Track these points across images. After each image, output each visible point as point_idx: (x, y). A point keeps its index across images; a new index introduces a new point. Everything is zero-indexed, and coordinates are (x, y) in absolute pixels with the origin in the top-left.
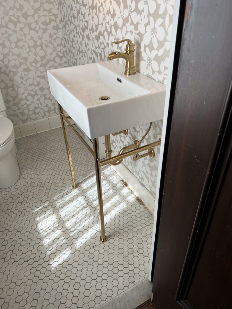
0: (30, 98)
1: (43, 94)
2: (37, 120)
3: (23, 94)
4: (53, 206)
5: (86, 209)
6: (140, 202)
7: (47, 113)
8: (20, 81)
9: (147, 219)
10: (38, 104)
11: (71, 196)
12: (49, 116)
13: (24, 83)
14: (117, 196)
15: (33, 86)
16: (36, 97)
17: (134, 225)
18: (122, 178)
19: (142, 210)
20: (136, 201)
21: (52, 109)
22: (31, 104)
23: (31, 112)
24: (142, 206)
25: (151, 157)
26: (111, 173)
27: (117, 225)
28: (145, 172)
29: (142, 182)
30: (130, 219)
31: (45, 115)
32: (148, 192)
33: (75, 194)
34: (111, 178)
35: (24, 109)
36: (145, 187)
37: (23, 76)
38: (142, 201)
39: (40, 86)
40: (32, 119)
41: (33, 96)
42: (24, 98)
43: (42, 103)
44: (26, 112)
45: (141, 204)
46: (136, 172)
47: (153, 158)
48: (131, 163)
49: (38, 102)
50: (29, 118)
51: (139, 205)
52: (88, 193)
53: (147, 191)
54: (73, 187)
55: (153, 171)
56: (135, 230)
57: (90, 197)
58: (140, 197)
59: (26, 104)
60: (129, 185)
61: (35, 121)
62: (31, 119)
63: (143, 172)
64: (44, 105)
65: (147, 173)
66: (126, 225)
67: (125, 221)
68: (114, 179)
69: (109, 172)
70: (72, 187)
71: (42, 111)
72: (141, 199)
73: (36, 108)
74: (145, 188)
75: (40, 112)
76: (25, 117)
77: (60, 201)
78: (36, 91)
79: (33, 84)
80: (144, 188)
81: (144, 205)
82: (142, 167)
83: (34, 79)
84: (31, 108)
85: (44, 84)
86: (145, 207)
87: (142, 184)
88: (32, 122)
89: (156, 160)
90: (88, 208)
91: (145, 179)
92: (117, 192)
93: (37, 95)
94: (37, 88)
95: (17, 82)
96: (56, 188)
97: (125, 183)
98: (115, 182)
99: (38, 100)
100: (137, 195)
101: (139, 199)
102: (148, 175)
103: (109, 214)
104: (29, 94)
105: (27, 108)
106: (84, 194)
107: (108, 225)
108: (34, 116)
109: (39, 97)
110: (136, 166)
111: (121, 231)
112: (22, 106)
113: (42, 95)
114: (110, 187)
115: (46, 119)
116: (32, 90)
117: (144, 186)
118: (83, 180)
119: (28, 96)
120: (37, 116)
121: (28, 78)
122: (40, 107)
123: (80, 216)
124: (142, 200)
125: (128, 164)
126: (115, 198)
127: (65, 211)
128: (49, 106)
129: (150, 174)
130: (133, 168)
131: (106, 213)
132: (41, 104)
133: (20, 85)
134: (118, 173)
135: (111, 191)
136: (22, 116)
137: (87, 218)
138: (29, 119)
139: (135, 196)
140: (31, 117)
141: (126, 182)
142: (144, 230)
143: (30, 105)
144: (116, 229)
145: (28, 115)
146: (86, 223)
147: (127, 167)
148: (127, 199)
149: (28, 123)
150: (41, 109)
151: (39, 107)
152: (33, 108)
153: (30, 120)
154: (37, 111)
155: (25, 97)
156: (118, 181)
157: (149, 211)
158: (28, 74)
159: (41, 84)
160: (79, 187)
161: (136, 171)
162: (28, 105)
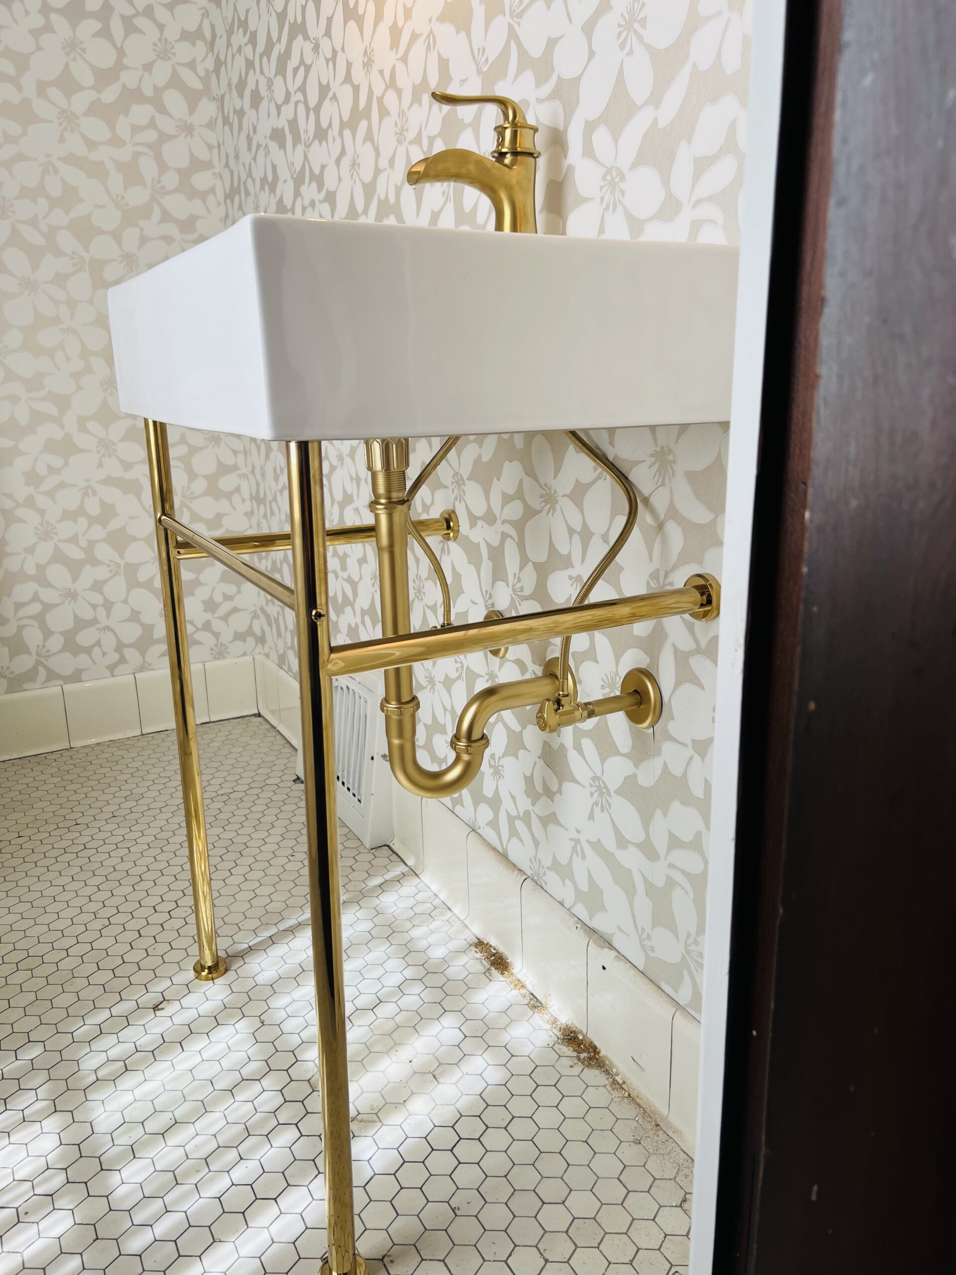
0: (58, 575)
1: (122, 563)
2: (80, 681)
3: (31, 550)
4: (61, 1072)
5: (257, 1087)
6: (583, 1055)
7: (132, 654)
8: (22, 491)
9: (629, 1153)
10: (94, 607)
11: (177, 1020)
12: (142, 669)
13: (42, 501)
14: (449, 1021)
15: (82, 521)
16: (89, 575)
17: (551, 1190)
18: (477, 930)
19: (599, 1095)
20: (557, 1047)
21: (156, 637)
22: (63, 602)
23: (56, 643)
24: (593, 1075)
25: (641, 721)
26: (418, 910)
27: (439, 1189)
28: (610, 844)
29: (594, 924)
30: (523, 1152)
31: (123, 660)
32: (633, 972)
33: (206, 1008)
34: (416, 933)
35: (22, 622)
36: (611, 946)
37: (42, 471)
38: (594, 1049)
39: (114, 525)
40: (58, 677)
41: (75, 568)
42: (31, 570)
43: (112, 603)
44: (33, 636)
45: (589, 1066)
46: (556, 866)
47: (652, 725)
48: (526, 818)
49: (97, 598)
50: (41, 669)
51: (579, 1068)
52: (279, 1002)
53: (622, 966)
54: (199, 968)
55: (658, 814)
56: (556, 1218)
57: (288, 1026)
58: (578, 1024)
59: (36, 598)
60: (519, 967)
61: (69, 687)
62: (52, 676)
63: (597, 846)
64: (121, 611)
65: (622, 842)
66: (497, 1190)
67: (495, 1163)
68: (432, 939)
69: (411, 902)
70: (192, 974)
71: (109, 641)
72: (589, 1035)
73: (81, 624)
74: (614, 953)
75: (98, 643)
76: (24, 663)
77: (107, 1041)
78: (92, 544)
79: (81, 511)
80: (607, 956)
81: (607, 1072)
82: (591, 817)
83: (88, 491)
84: (60, 620)
85: (132, 518)
86: (615, 1082)
87: (592, 932)
88: (54, 690)
89: (670, 738)
90: (266, 1082)
91: (613, 895)
92: (447, 1003)
93: (96, 562)
94: (98, 532)
95: (10, 496)
96: (103, 977)
97: (494, 955)
98: (438, 953)
99: (98, 586)
100: (565, 1018)
101: (576, 1038)
102: (631, 858)
103: (397, 1118)
104: (58, 557)
105: (40, 618)
106: (257, 1008)
107: (384, 1188)
108: (65, 663)
109: (101, 573)
110: (559, 824)
111: (465, 1229)
112: (18, 606)
113: (119, 566)
114: (409, 973)
115: (124, 679)
116: (74, 540)
117: (606, 942)
118: (258, 940)
119: (49, 563)
120: (83, 660)
121: (62, 485)
122: (103, 622)
123: (213, 1130)
124: (596, 1043)
125: (514, 833)
126: (434, 1029)
127: (128, 1098)
128: (146, 619)
129: (637, 845)
130: (537, 843)
131: (376, 1116)
132: (108, 605)
133: (21, 512)
134: (457, 910)
135: (413, 998)
136: (11, 657)
137: (251, 1141)
138: (42, 673)
139: (555, 1021)
140: (52, 663)
141: (502, 949)
142: (615, 1220)
143: (55, 606)
144: (436, 1214)
145: (38, 655)
146: (240, 1173)
147: (504, 857)
148: (505, 1037)
149: (33, 692)
150: (108, 628)
151: (94, 622)
152: (69, 624)
153: (48, 680)
154: (85, 638)
155: (38, 565)
156: (454, 945)
157: (640, 1106)
158: (66, 464)
159: (117, 514)
160: (231, 975)
161: (555, 860)
162: (48, 607)
